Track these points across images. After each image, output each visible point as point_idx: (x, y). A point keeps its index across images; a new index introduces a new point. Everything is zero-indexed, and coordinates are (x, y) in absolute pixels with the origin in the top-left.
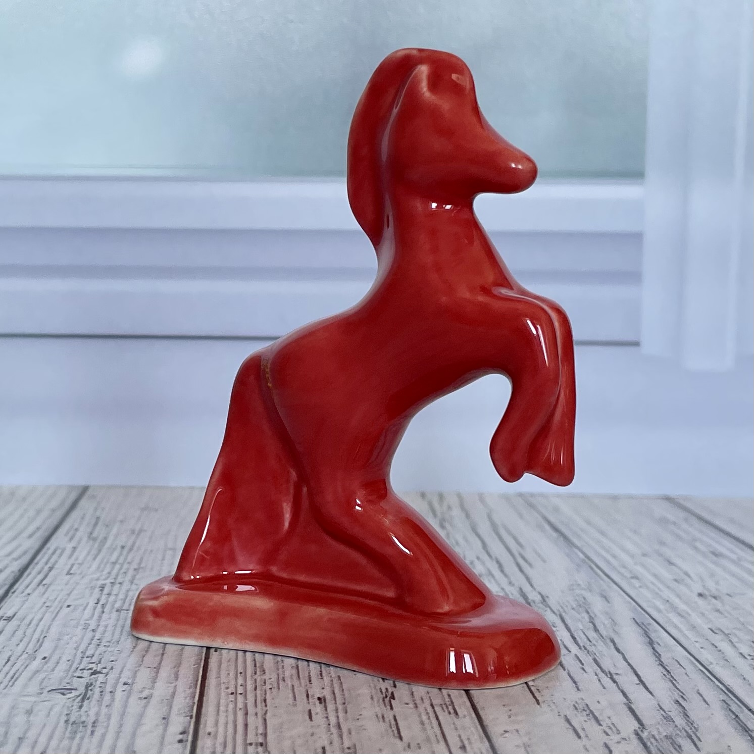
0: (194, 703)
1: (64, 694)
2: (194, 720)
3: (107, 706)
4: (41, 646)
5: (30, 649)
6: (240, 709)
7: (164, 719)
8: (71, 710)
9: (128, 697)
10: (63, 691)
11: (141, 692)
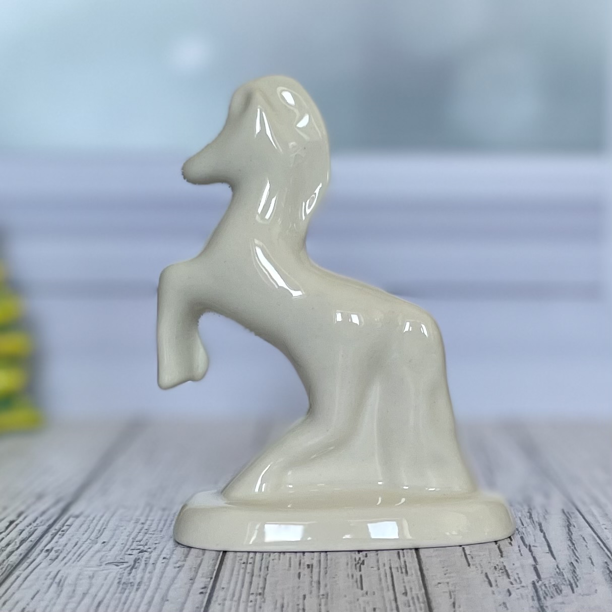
0: (215, 570)
1: (117, 566)
2: (212, 580)
3: (150, 573)
4: (101, 535)
5: (93, 537)
6: (248, 573)
7: (191, 579)
8: (123, 576)
9: (165, 567)
10: (117, 564)
11: (176, 563)
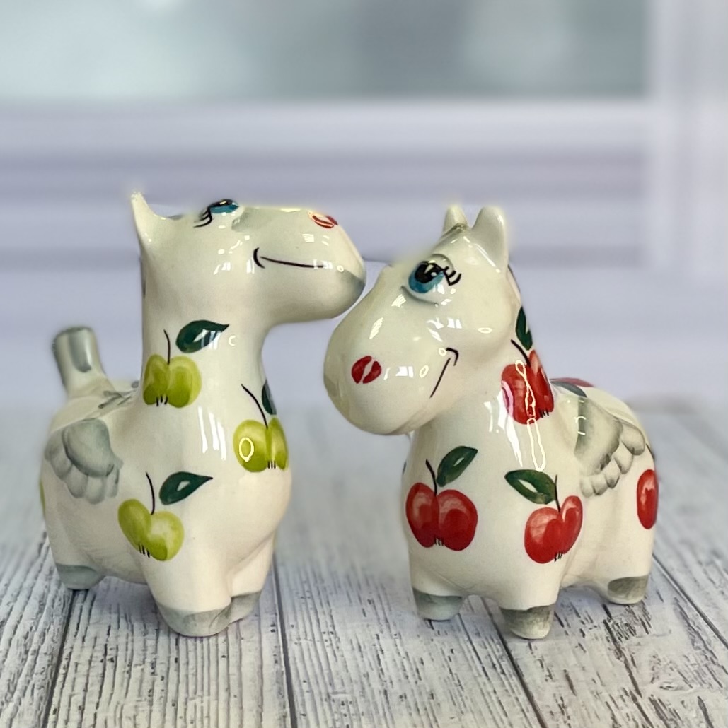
0: (275, 604)
2: (278, 617)
6: (311, 609)
7: (256, 615)
